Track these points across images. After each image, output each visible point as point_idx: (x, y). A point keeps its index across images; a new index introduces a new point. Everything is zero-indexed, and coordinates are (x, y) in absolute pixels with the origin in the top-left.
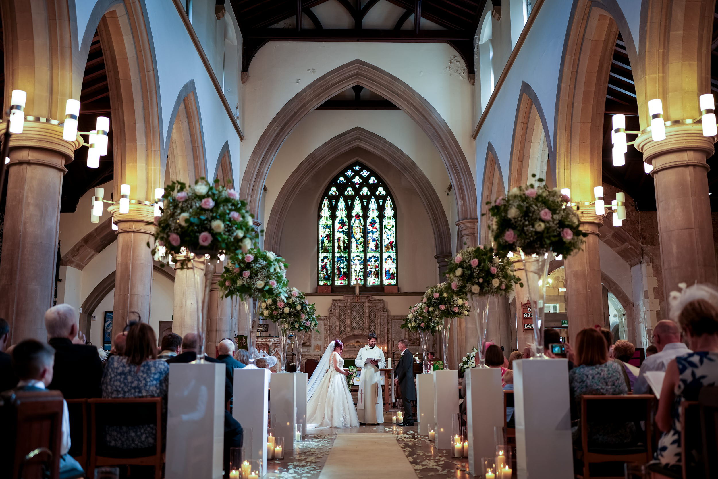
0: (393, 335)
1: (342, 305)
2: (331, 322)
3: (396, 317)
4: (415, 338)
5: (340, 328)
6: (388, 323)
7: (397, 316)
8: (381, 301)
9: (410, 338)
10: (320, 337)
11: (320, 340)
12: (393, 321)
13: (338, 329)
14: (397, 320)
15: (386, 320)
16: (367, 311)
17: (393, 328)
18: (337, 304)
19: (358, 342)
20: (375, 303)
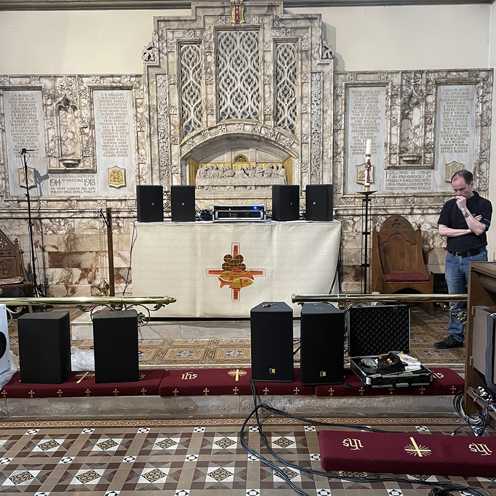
0: (351, 135)
1: (188, 37)
2: (153, 94)
3: (361, 78)
4: (419, 143)
5: (183, 116)
6: (336, 97)
7: (365, 73)
8: (316, 23)
9: (404, 144)
10: (123, 143)
11: (124, 154)
12: (351, 89)
13: (176, 119)
14: (364, 85)
15: (329, 86)
16: (269, 57)
17: (351, 115)
18: (170, 35)
19: (241, 159)
20: (296, 29)
